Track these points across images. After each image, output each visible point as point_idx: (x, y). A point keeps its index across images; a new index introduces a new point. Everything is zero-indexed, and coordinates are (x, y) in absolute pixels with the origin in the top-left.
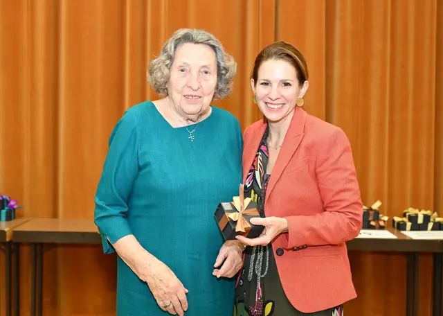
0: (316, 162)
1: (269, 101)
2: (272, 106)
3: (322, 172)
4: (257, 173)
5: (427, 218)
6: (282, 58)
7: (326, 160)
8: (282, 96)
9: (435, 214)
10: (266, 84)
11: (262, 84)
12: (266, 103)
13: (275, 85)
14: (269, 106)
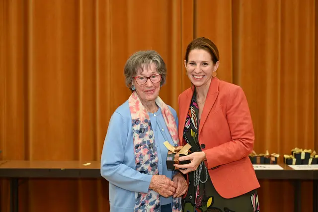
0: (226, 107)
1: (194, 74)
2: (197, 77)
3: (230, 113)
4: (192, 119)
5: (308, 156)
6: (203, 48)
7: (232, 106)
8: (202, 71)
9: (314, 152)
10: (193, 63)
11: (191, 64)
12: (193, 75)
13: (198, 65)
14: (195, 77)
